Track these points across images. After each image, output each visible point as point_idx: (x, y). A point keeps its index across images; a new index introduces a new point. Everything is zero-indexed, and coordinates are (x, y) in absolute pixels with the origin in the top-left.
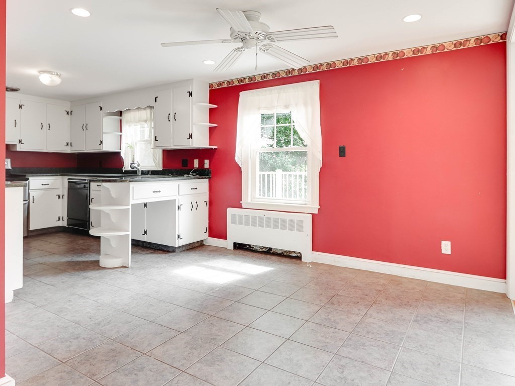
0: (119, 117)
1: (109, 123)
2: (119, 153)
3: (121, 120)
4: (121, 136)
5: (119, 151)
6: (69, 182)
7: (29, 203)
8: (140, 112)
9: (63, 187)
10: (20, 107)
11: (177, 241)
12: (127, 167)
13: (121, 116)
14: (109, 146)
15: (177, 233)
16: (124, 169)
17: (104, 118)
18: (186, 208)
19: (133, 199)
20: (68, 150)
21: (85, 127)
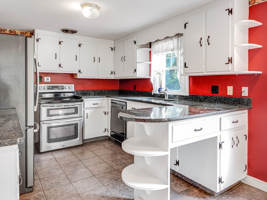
0: (149, 49)
1: (141, 53)
2: (149, 79)
3: (150, 52)
4: (150, 65)
5: (149, 77)
6: (112, 102)
7: (84, 119)
8: (167, 42)
9: (108, 106)
10: (80, 45)
11: (218, 185)
12: (155, 91)
13: (150, 47)
14: (141, 74)
15: (218, 176)
16: (153, 93)
17: (137, 50)
18: (227, 146)
19: (172, 142)
20: (112, 77)
21: (123, 59)
